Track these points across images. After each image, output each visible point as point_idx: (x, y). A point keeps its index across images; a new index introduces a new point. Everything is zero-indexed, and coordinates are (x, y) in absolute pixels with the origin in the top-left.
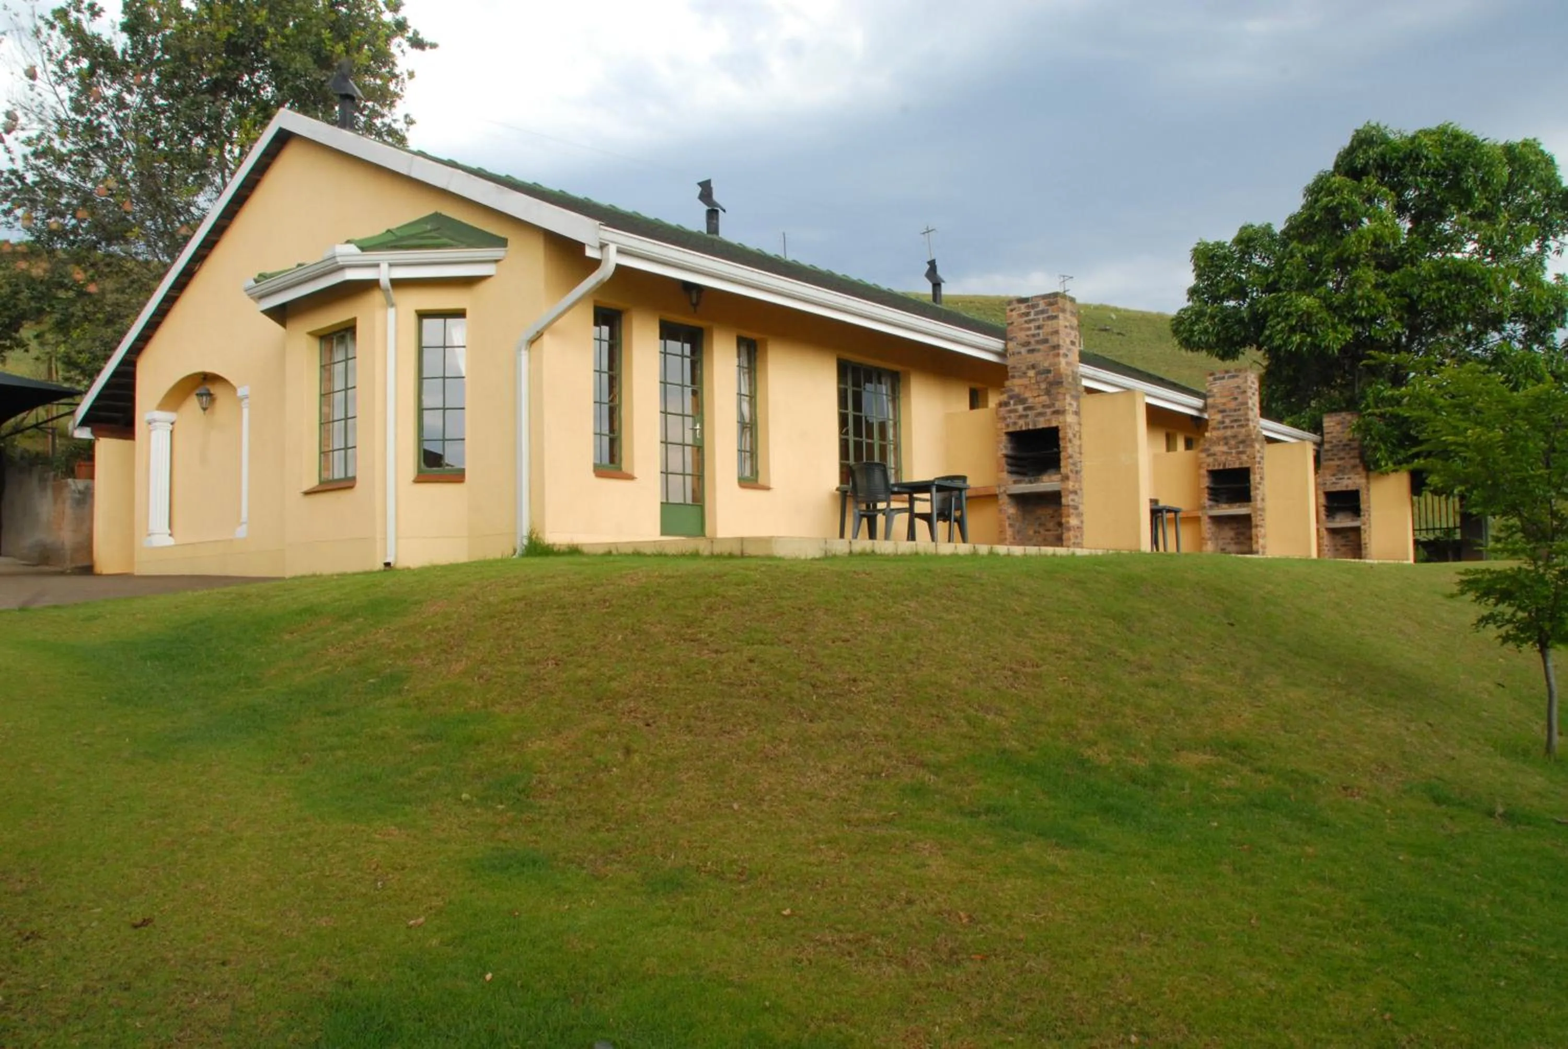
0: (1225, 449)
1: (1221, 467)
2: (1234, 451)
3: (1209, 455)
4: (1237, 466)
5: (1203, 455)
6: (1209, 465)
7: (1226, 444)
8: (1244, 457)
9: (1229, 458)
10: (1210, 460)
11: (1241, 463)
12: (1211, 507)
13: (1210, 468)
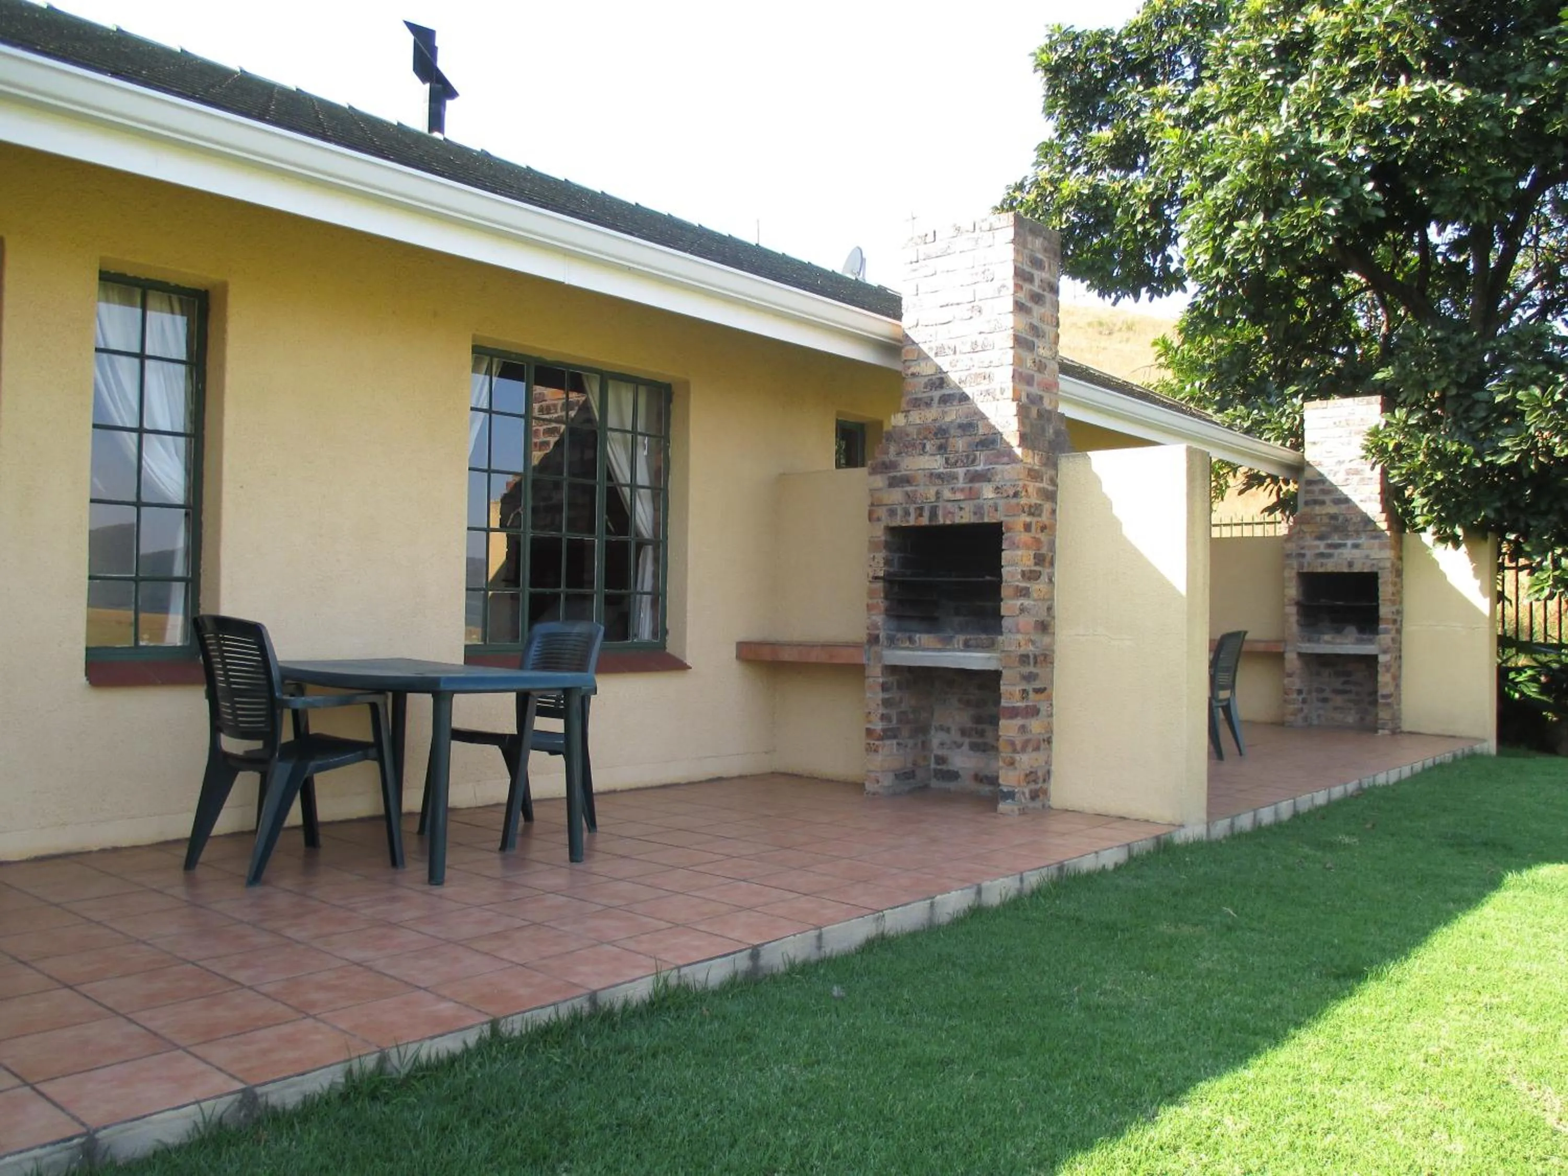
0: (936, 463)
1: (925, 521)
2: (961, 471)
3: (894, 483)
4: (966, 517)
5: (879, 481)
6: (892, 513)
7: (942, 448)
8: (988, 492)
9: (947, 494)
10: (896, 496)
11: (978, 511)
12: (892, 642)
13: (898, 522)
